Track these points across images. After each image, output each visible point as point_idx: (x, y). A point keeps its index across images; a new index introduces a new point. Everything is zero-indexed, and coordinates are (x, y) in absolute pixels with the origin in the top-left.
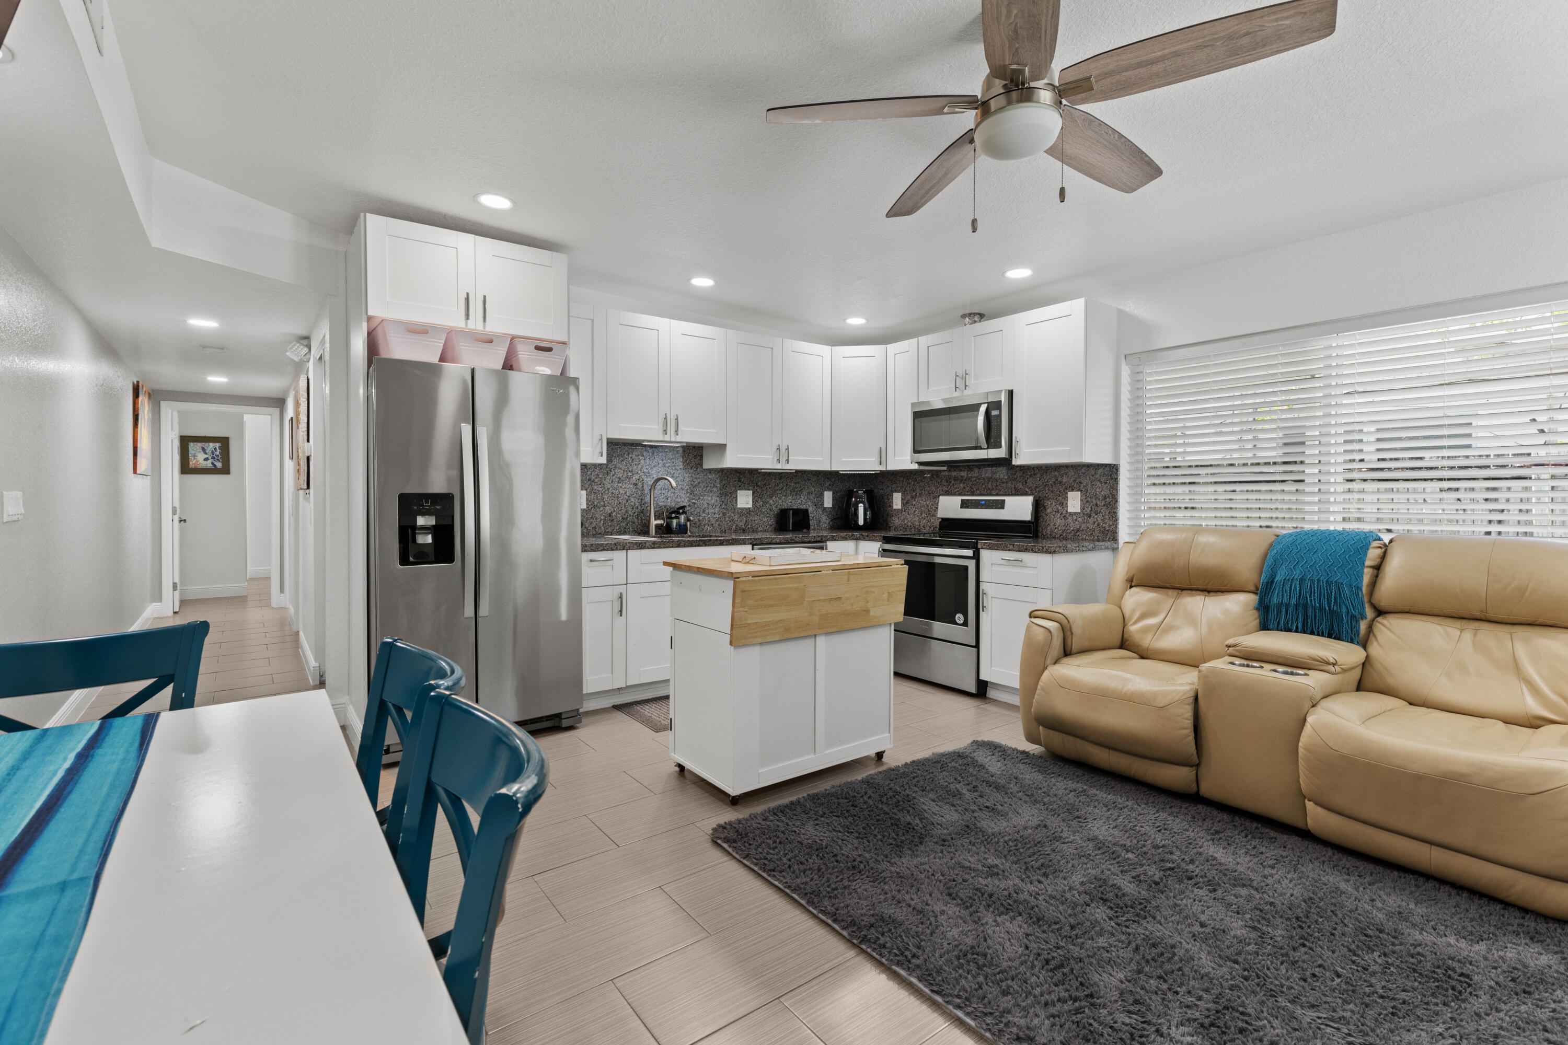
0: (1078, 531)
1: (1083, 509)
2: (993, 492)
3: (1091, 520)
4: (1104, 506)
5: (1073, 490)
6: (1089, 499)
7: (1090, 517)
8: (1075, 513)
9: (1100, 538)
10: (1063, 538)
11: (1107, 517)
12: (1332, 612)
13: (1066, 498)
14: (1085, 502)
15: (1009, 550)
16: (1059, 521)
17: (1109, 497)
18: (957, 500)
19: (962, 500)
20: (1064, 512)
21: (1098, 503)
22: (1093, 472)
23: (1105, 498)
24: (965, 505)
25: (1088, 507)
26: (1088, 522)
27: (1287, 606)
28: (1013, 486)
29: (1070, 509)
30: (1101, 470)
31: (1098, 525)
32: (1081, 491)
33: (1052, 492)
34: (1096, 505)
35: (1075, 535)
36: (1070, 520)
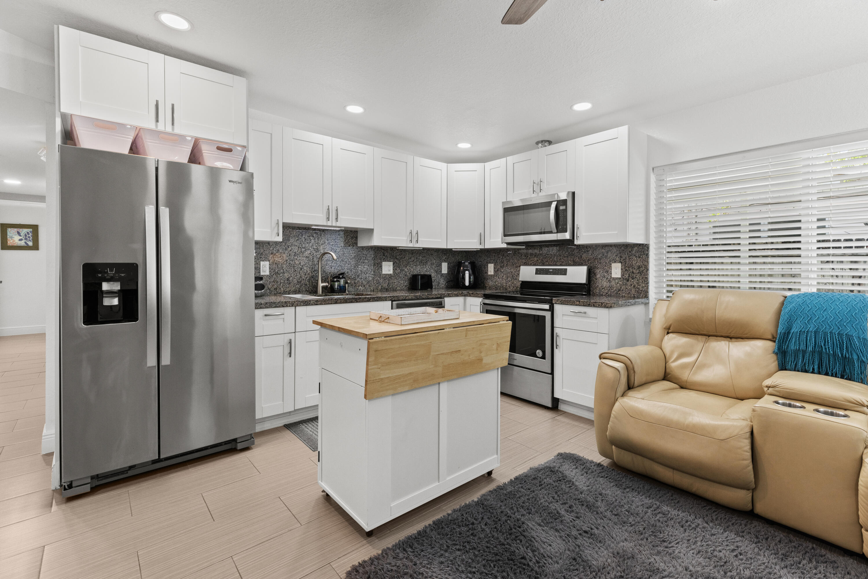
0: (619, 290)
1: (623, 275)
2: (558, 263)
3: (629, 283)
4: (638, 273)
5: (615, 262)
6: (627, 269)
7: (628, 281)
8: (617, 278)
9: (636, 296)
10: (608, 295)
11: (641, 281)
12: (844, 358)
13: (610, 267)
14: (624, 270)
15: (576, 305)
16: (605, 283)
17: (642, 267)
18: (533, 268)
19: (536, 269)
20: (609, 277)
21: (634, 271)
22: (630, 250)
23: (639, 267)
24: (538, 272)
25: (626, 274)
26: (626, 284)
27: (804, 352)
28: (572, 259)
29: (614, 276)
30: (636, 248)
31: (634, 287)
32: (621, 263)
33: (600, 263)
34: (633, 272)
35: (617, 293)
36: (613, 283)
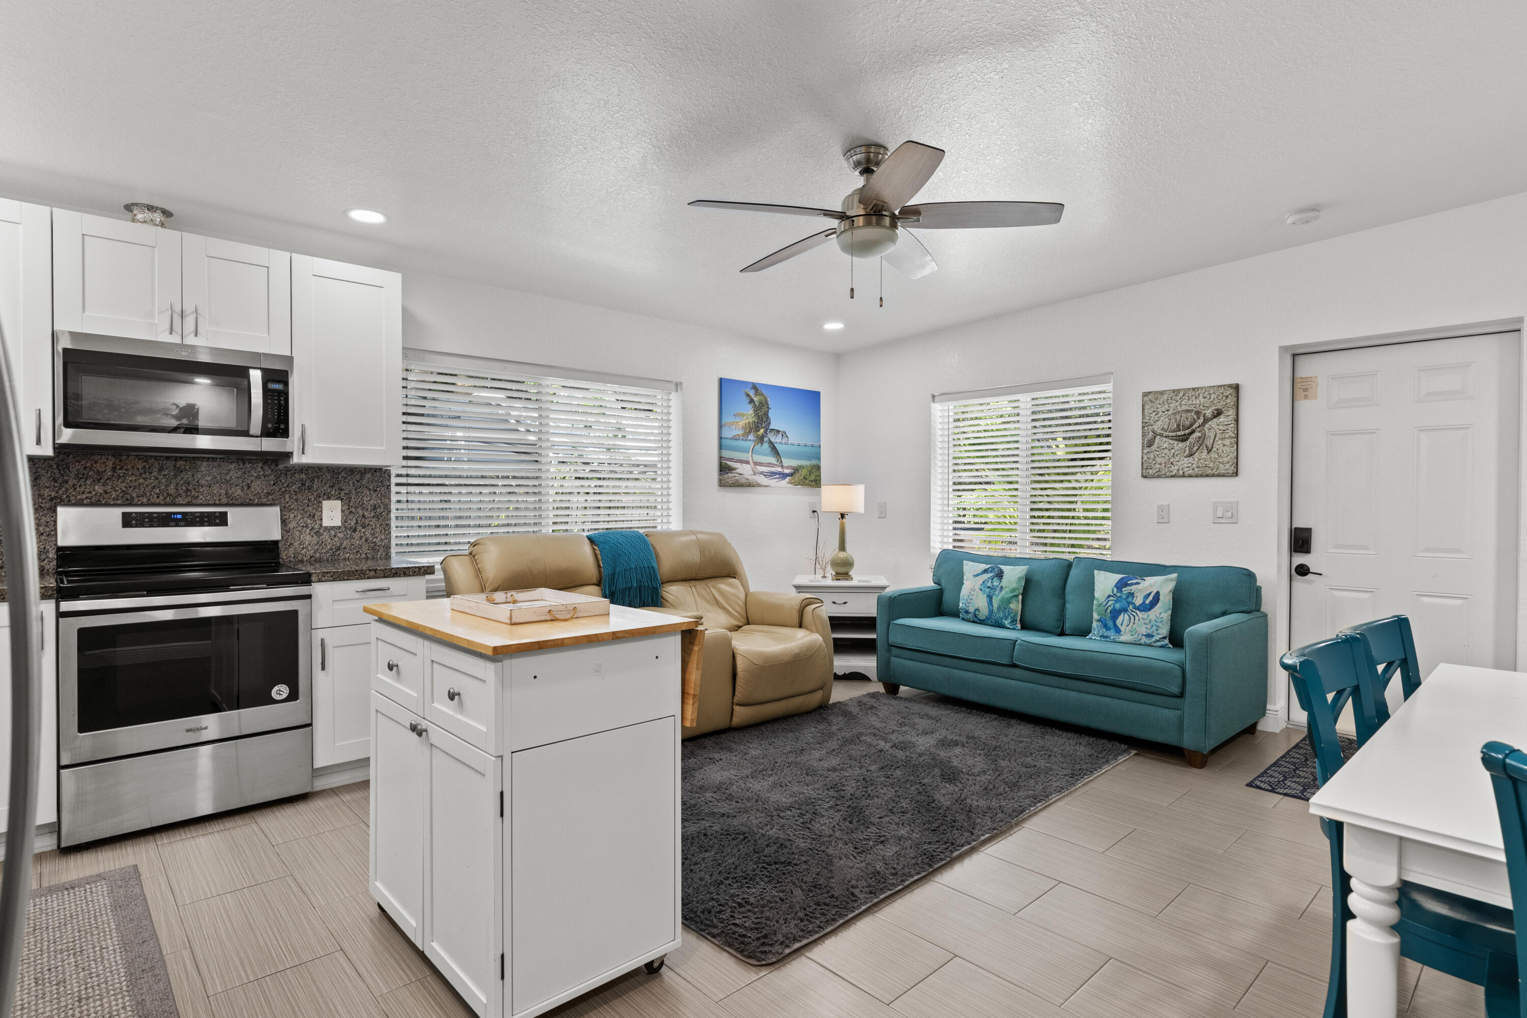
0: (338, 549)
1: (344, 521)
2: (180, 500)
3: (357, 535)
4: (374, 517)
5: (329, 498)
6: (353, 510)
7: (355, 531)
8: (333, 528)
9: (369, 555)
10: (315, 561)
11: (378, 530)
13: (319, 508)
14: (347, 513)
15: (369, 578)
16: (308, 538)
17: (379, 507)
18: (116, 514)
19: (124, 514)
20: (317, 527)
21: (366, 514)
22: (358, 477)
23: (375, 508)
24: (128, 521)
25: (351, 520)
26: (352, 537)
28: (223, 492)
29: (326, 523)
30: (369, 475)
31: (366, 540)
32: (342, 500)
33: (297, 500)
34: (364, 516)
35: (333, 554)
36: (326, 536)
